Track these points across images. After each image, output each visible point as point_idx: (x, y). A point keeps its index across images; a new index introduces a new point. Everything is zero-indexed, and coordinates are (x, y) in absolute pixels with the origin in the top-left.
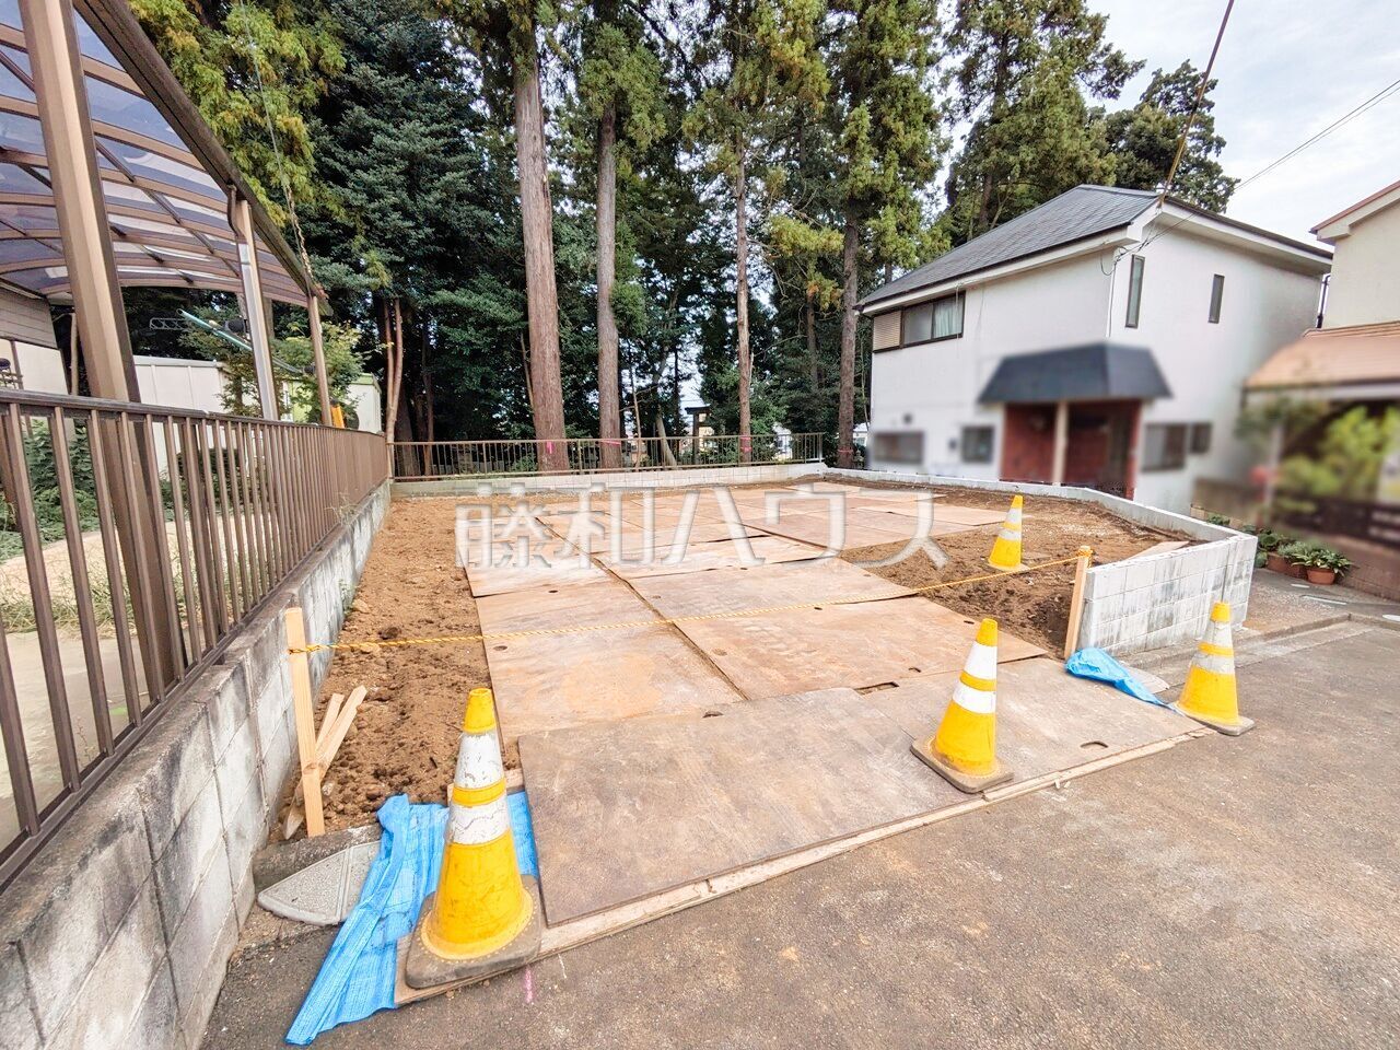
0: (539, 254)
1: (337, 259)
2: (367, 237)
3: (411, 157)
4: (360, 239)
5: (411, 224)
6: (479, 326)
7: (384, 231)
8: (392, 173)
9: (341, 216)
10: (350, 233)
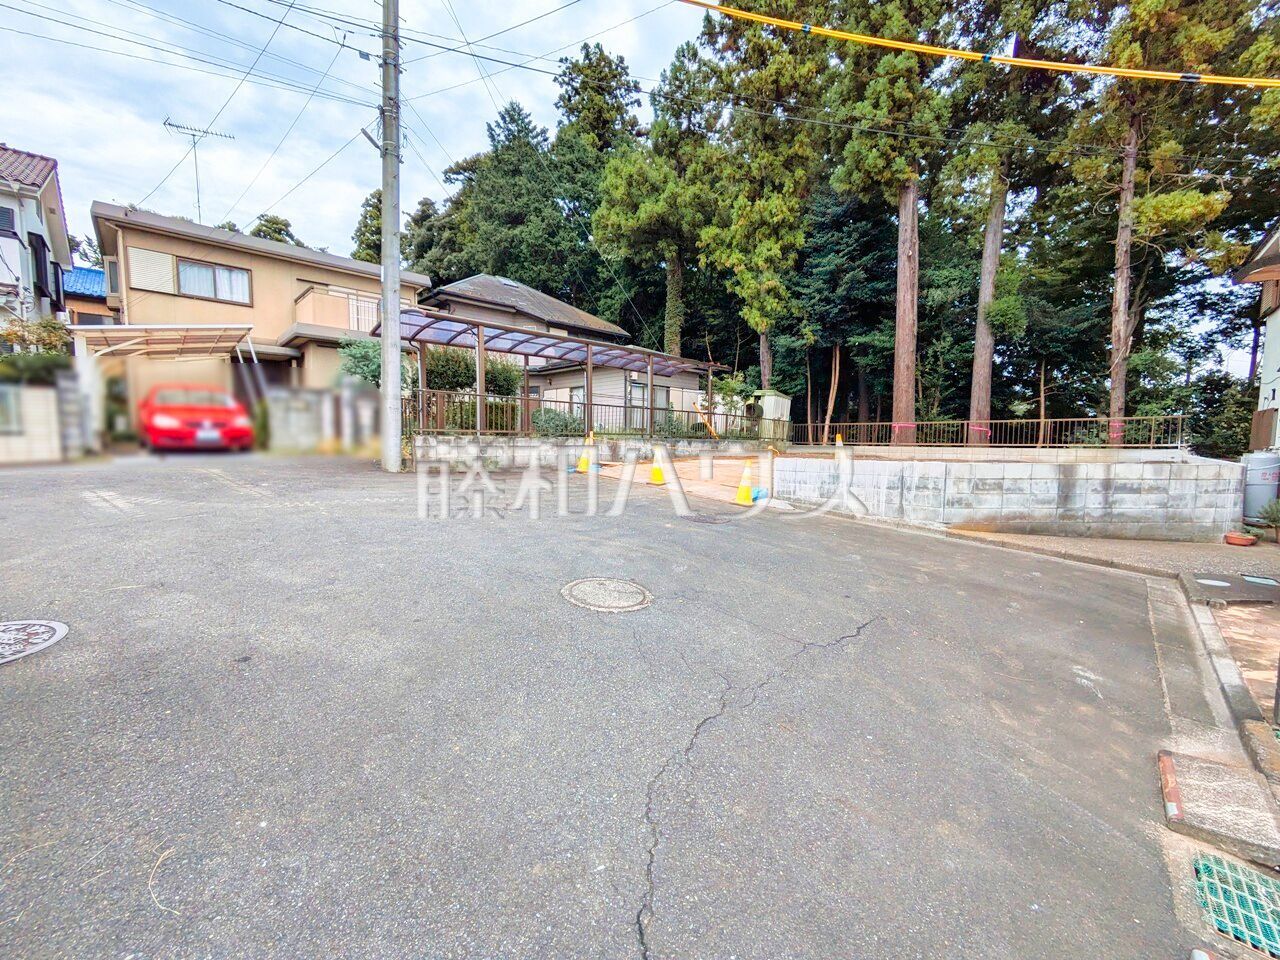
0: (902, 303)
1: (793, 335)
2: (808, 320)
3: (831, 273)
4: (805, 322)
5: (832, 305)
6: (875, 354)
7: (816, 314)
8: (820, 284)
9: (796, 313)
10: (800, 320)
